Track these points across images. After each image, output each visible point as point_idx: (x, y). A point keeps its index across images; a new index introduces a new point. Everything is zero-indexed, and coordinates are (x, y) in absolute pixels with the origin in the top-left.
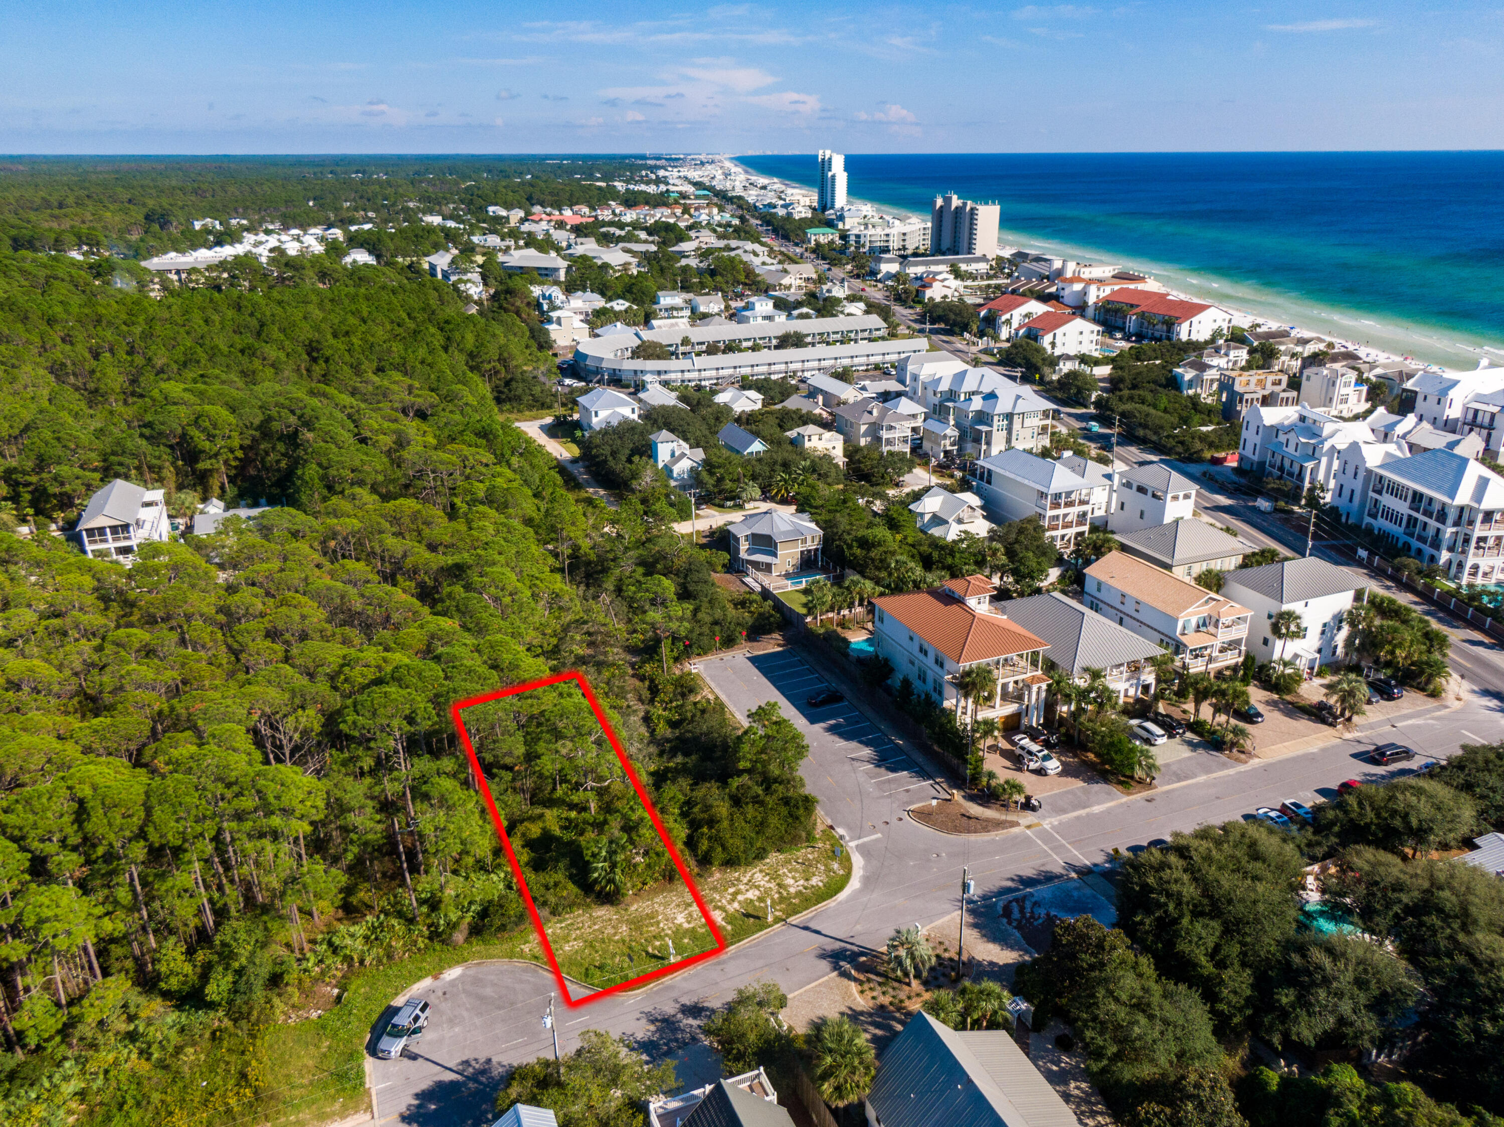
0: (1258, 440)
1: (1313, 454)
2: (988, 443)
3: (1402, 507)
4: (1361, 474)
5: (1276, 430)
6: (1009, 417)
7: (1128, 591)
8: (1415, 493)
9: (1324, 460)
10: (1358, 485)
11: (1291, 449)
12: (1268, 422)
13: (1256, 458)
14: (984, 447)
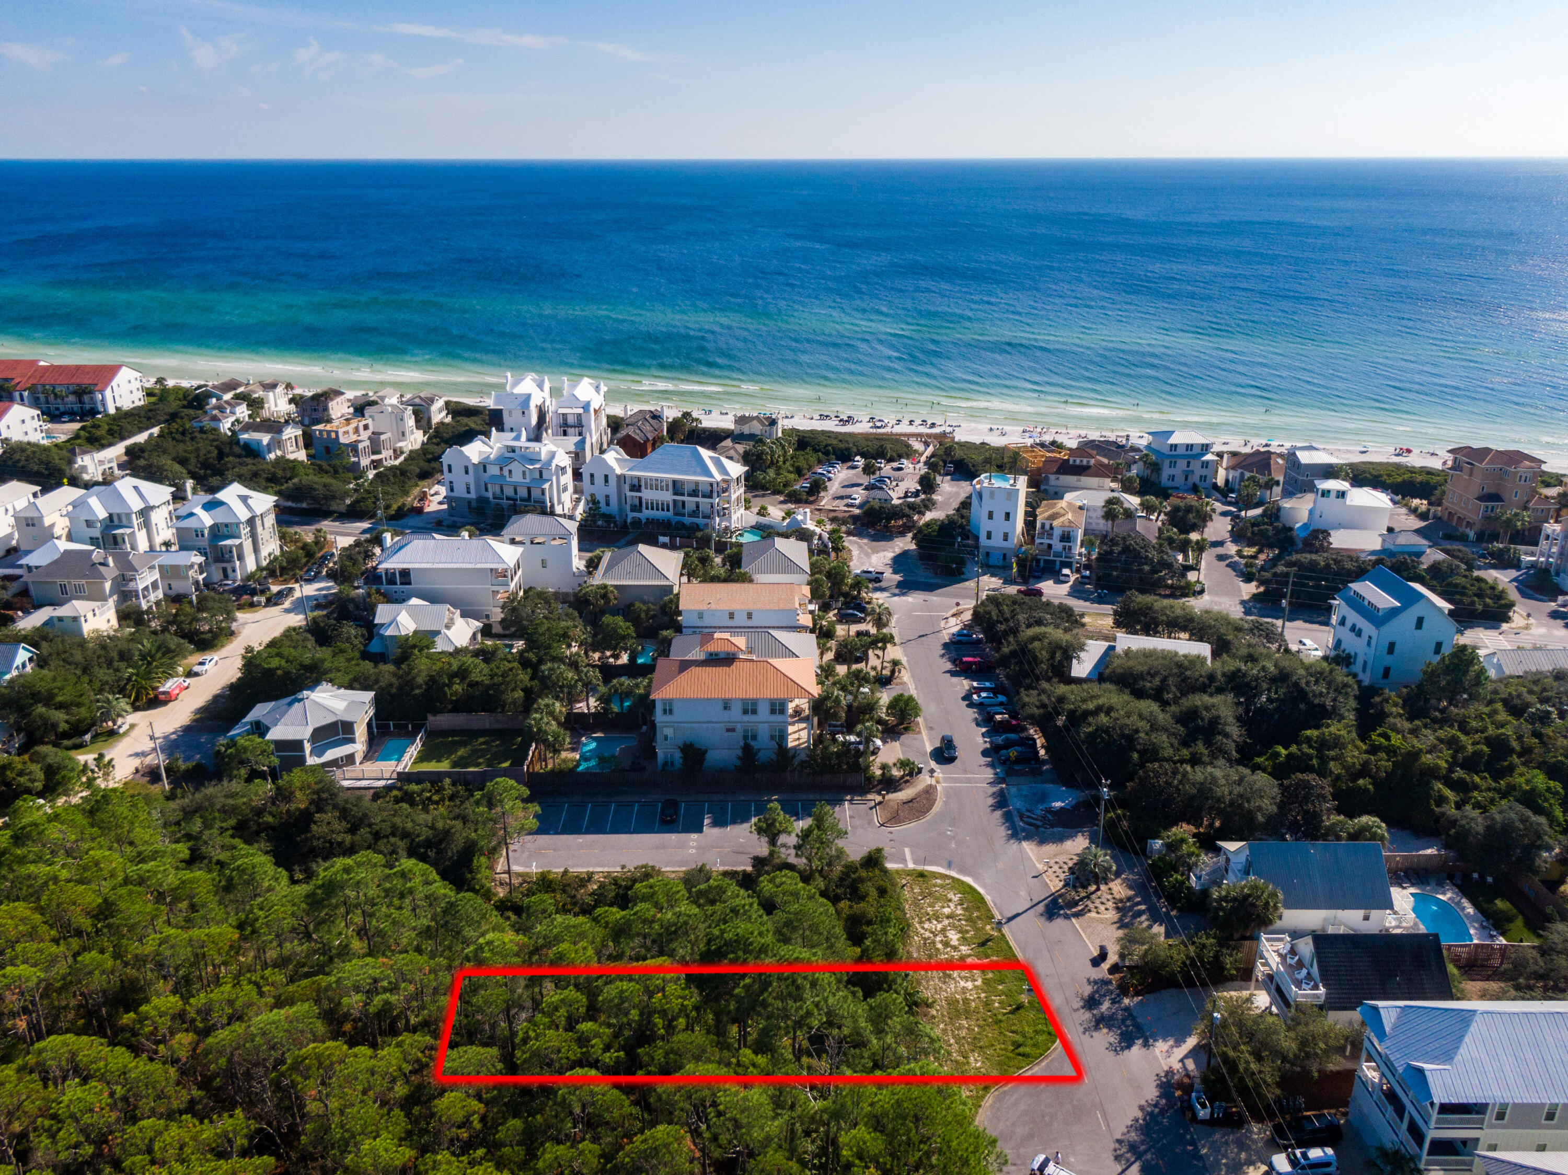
0: (470, 479)
1: (541, 476)
2: (241, 557)
3: (667, 496)
4: (613, 481)
5: (483, 466)
6: (251, 522)
7: (734, 607)
8: (675, 482)
9: (554, 478)
10: (612, 489)
11: (517, 478)
12: (475, 460)
13: (473, 495)
14: (238, 563)
